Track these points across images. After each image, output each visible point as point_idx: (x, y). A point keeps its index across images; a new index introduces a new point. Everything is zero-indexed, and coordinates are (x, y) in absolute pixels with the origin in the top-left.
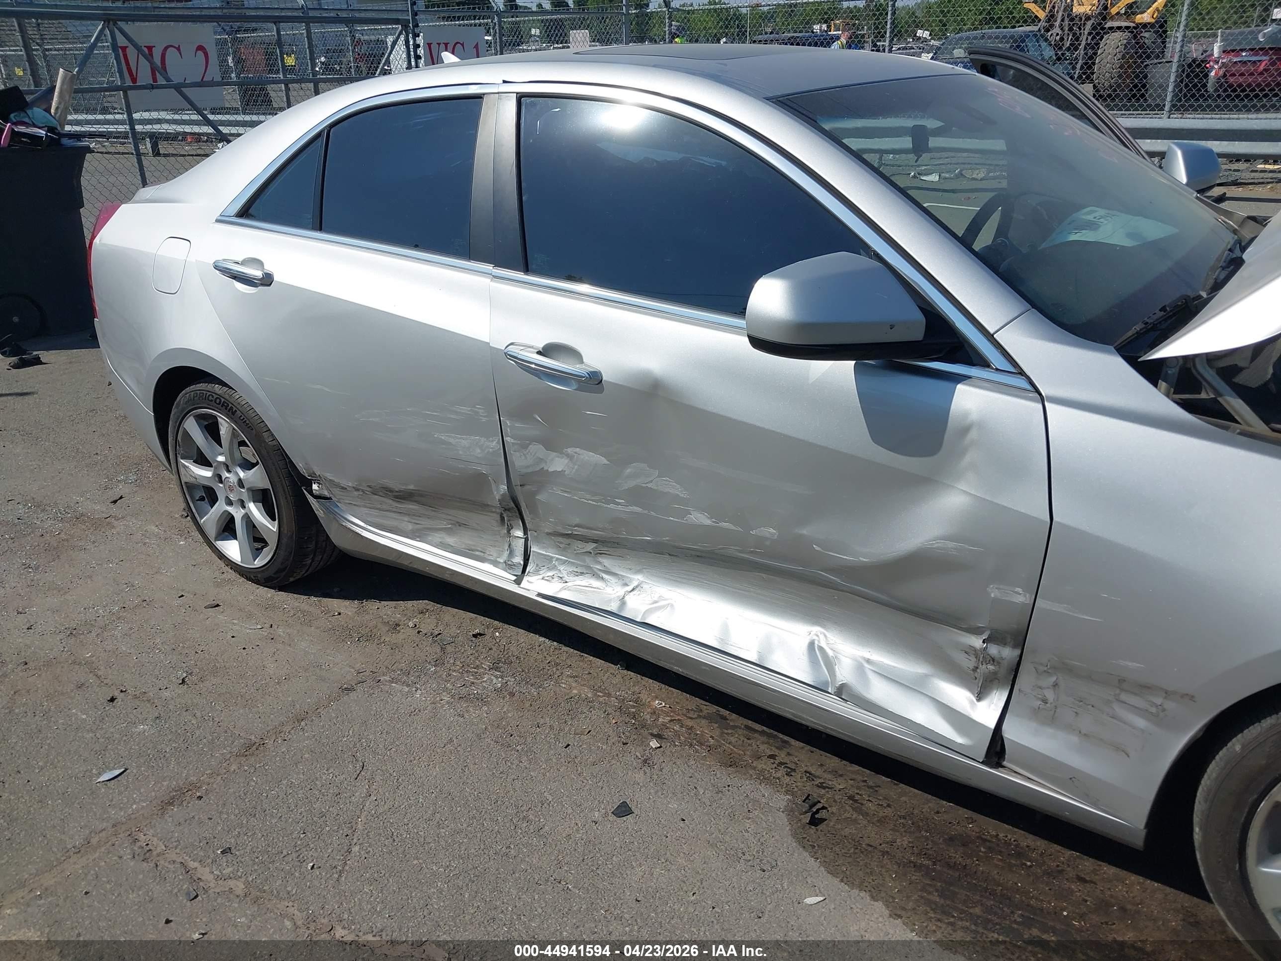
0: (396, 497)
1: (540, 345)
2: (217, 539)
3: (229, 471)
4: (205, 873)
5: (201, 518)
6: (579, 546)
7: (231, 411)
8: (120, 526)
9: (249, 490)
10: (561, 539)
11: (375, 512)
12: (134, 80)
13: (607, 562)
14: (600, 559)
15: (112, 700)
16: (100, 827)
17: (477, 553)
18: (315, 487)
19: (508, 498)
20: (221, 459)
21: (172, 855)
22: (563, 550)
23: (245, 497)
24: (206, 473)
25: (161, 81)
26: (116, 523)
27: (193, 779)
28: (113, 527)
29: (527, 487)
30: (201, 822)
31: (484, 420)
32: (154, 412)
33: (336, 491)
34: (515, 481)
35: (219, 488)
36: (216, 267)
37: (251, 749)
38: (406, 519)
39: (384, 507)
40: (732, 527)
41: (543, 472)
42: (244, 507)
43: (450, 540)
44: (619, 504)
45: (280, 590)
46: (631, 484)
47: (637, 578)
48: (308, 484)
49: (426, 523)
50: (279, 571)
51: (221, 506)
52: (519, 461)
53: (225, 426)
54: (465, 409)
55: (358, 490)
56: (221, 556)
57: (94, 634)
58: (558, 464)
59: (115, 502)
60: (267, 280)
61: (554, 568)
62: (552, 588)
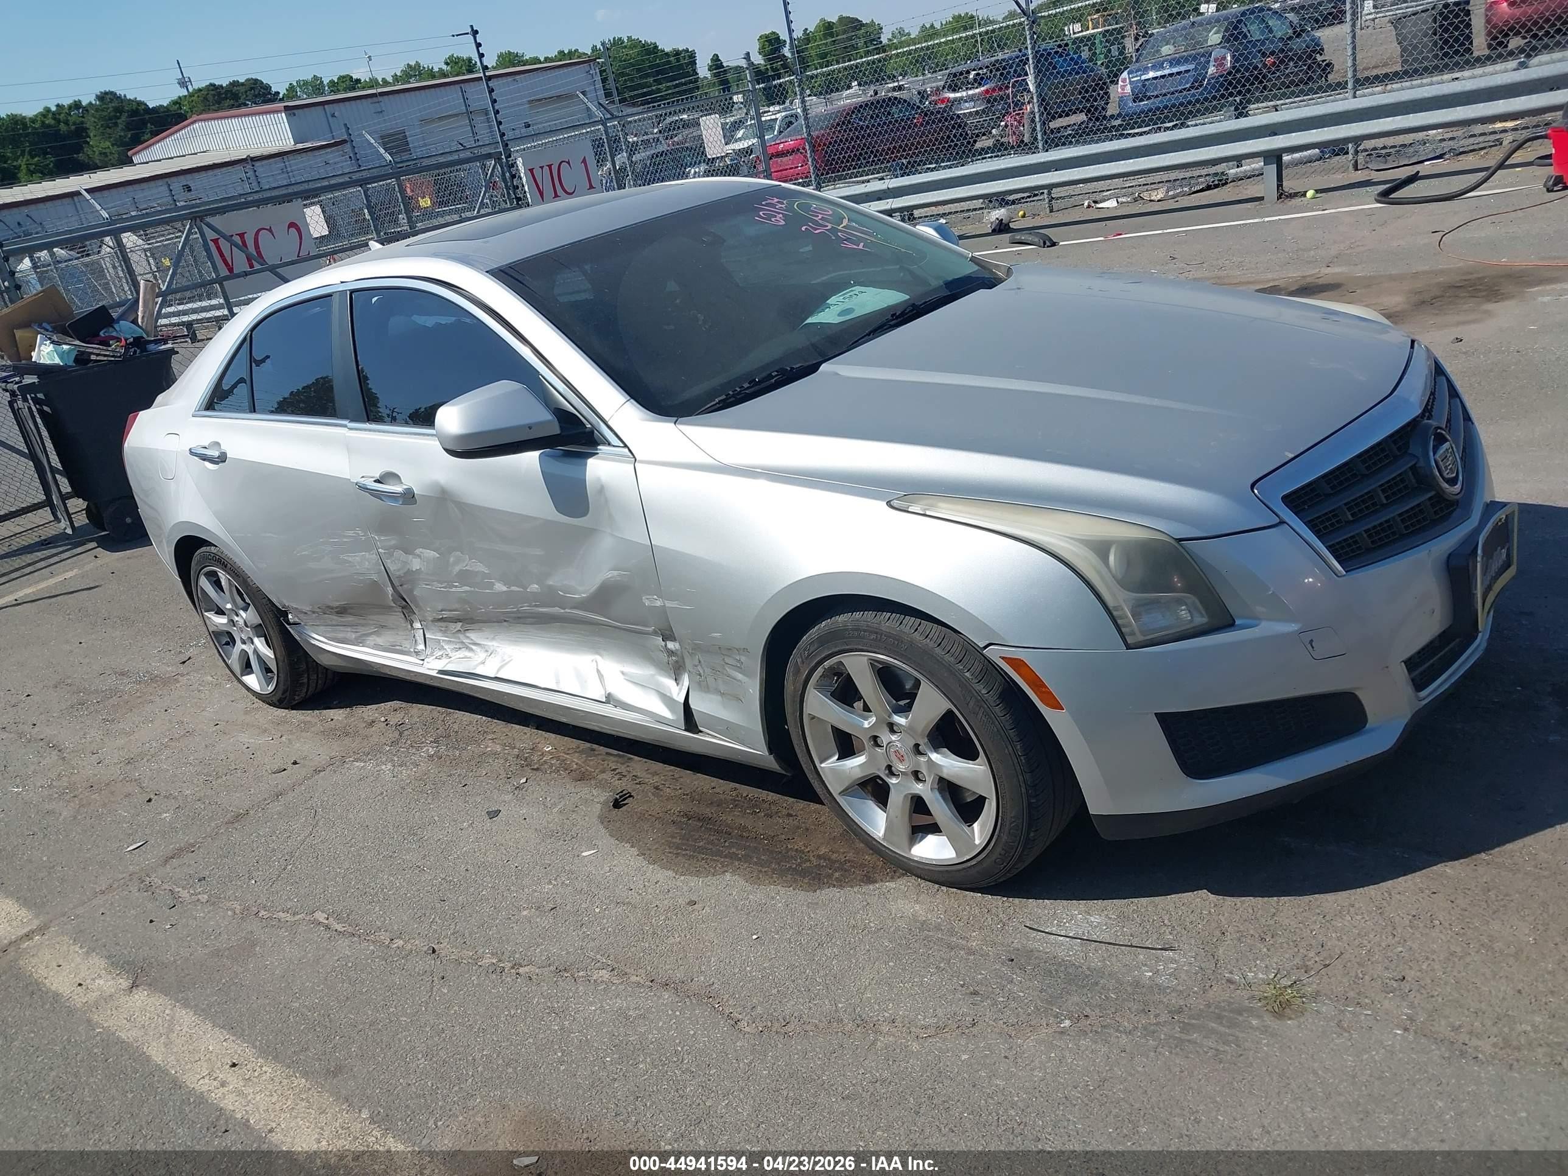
0: (337, 613)
1: (377, 476)
2: (242, 675)
3: (237, 615)
4: (184, 894)
5: (229, 659)
6: (452, 626)
7: (224, 563)
8: (183, 680)
9: (251, 627)
10: (440, 624)
11: (329, 629)
12: (231, 270)
13: (473, 636)
14: (468, 635)
15: (150, 800)
16: (121, 876)
17: (398, 648)
18: (290, 616)
19: (397, 597)
20: (229, 606)
21: (166, 886)
22: (445, 632)
23: (251, 635)
24: (222, 620)
25: (257, 266)
26: (181, 678)
27: (192, 841)
28: (179, 682)
29: (405, 586)
30: (189, 865)
31: (363, 538)
32: (180, 578)
33: (301, 616)
34: (396, 583)
35: (234, 631)
36: (191, 453)
37: (238, 817)
38: (349, 629)
39: (334, 623)
40: (518, 589)
41: (409, 572)
42: (253, 643)
43: (380, 641)
44: (456, 587)
45: (293, 709)
46: (457, 569)
47: (492, 644)
48: (285, 614)
49: (363, 630)
50: (284, 692)
51: (239, 646)
52: (392, 567)
53: (223, 577)
54: (351, 533)
55: (314, 612)
56: (248, 689)
57: (145, 760)
58: (416, 564)
59: (184, 662)
60: (222, 458)
61: (442, 648)
62: (441, 665)
